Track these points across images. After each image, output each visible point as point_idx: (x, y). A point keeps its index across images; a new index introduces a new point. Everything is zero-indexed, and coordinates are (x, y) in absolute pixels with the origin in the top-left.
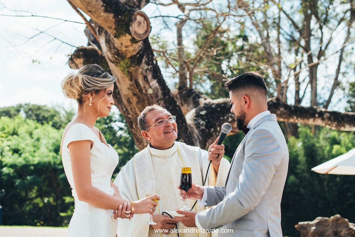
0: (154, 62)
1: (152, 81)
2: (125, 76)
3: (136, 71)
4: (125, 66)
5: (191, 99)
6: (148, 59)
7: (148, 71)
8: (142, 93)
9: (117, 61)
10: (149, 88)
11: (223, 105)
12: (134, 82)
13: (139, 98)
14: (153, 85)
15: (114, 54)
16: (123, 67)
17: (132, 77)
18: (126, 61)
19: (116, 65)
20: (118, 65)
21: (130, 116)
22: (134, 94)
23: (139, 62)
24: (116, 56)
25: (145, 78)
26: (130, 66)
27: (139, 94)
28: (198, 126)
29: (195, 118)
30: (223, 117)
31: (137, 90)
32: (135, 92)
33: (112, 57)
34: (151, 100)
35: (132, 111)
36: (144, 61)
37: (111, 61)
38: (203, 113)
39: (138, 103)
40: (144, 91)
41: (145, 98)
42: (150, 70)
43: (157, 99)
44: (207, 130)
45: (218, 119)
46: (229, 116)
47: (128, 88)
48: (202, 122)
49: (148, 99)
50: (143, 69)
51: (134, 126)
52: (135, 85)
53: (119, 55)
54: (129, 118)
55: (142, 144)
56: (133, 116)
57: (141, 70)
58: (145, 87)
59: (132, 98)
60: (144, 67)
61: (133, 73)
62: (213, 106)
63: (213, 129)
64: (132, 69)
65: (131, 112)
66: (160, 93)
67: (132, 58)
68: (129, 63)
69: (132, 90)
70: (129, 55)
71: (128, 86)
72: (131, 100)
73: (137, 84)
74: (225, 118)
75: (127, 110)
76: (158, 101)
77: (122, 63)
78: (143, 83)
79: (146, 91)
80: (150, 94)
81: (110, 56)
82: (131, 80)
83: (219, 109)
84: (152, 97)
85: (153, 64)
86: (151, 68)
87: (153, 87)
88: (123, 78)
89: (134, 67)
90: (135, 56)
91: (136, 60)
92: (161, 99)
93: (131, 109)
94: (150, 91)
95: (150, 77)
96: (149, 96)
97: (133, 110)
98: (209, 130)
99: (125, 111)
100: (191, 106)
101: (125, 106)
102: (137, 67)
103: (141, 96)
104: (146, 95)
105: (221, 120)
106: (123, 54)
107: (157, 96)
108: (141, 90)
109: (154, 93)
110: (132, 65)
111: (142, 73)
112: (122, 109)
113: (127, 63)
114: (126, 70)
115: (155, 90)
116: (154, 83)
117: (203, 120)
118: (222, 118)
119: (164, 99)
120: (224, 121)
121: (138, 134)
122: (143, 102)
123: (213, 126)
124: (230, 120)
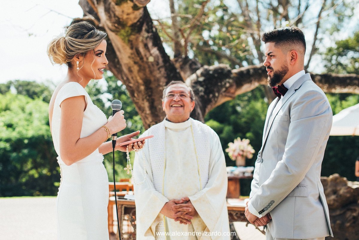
0: (154, 29)
1: (152, 48)
2: (125, 45)
3: (137, 39)
4: (125, 34)
5: (187, 66)
6: (148, 27)
7: (148, 39)
8: (143, 61)
9: (118, 30)
10: (149, 56)
11: (220, 71)
12: (134, 50)
13: (140, 66)
14: (153, 53)
15: (115, 23)
16: (123, 35)
17: (132, 45)
18: (127, 29)
19: (116, 34)
20: (119, 34)
21: (131, 85)
22: (135, 63)
23: (139, 30)
24: (116, 25)
25: (146, 46)
26: (131, 34)
27: (140, 62)
28: (197, 92)
29: (194, 85)
30: (221, 82)
31: (138, 59)
32: (136, 61)
33: (112, 25)
34: (152, 68)
35: (134, 80)
36: (144, 28)
37: (111, 30)
38: (201, 79)
39: (139, 71)
40: (145, 59)
41: (146, 66)
42: (151, 38)
43: (159, 66)
44: (206, 96)
45: (216, 84)
46: (227, 82)
47: (129, 57)
48: (201, 88)
49: (149, 67)
50: (143, 37)
51: (136, 95)
52: (136, 54)
53: (119, 23)
54: (131, 87)
55: (145, 112)
56: (134, 84)
57: (141, 38)
58: (145, 55)
59: (133, 67)
60: (144, 35)
61: (134, 42)
62: (211, 72)
63: (211, 96)
64: (133, 37)
65: (132, 81)
66: (161, 60)
67: (133, 26)
68: (130, 31)
69: (133, 58)
70: (130, 23)
71: (129, 55)
72: (132, 69)
73: (138, 52)
74: (223, 83)
75: (128, 79)
76: (159, 69)
77: (122, 32)
78: (144, 51)
79: (147, 59)
80: (151, 62)
81: (110, 24)
82: (132, 48)
83: (216, 75)
84: (153, 65)
85: (152, 32)
86: (151, 36)
87: (154, 55)
88: (123, 46)
89: (134, 35)
90: (136, 23)
91: (137, 28)
92: (162, 67)
93: (132, 78)
94: (151, 59)
95: (150, 44)
96: (150, 64)
97: (134, 78)
98: (208, 96)
99: (126, 80)
100: (188, 73)
101: (126, 75)
102: (137, 35)
103: (142, 64)
104: (147, 63)
105: (219, 86)
106: (123, 22)
107: (158, 64)
108: (142, 58)
109: (155, 61)
110: (133, 33)
111: (142, 41)
112: (123, 78)
113: (128, 31)
114: (127, 38)
115: (156, 58)
116: (155, 51)
117: (202, 86)
118: (219, 84)
119: (164, 66)
120: (222, 86)
121: (140, 102)
122: (144, 70)
123: (213, 92)
124: (228, 85)
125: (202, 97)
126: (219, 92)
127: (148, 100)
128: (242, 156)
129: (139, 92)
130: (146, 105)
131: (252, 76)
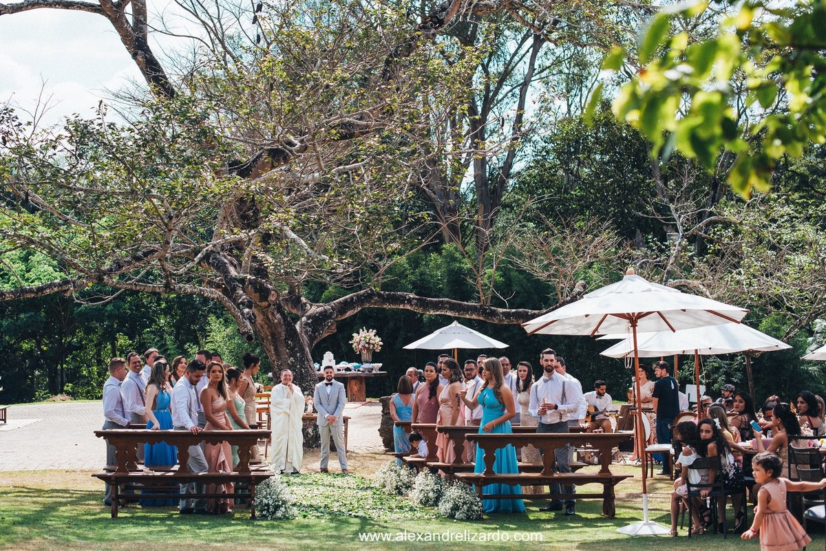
1: (277, 314)
2: (260, 313)
3: (267, 311)
7: (274, 310)
8: (271, 323)
16: (259, 309)
17: (264, 314)
25: (273, 314)
27: (269, 323)
28: (306, 332)
29: (304, 326)
34: (276, 326)
35: (264, 333)
36: (271, 305)
38: (309, 321)
40: (272, 321)
42: (276, 309)
45: (321, 325)
49: (274, 326)
50: (271, 309)
51: (265, 341)
52: (266, 318)
54: (261, 336)
55: (271, 352)
56: (264, 335)
58: (272, 319)
61: (265, 312)
62: (317, 315)
66: (282, 320)
69: (264, 321)
71: (262, 319)
73: (268, 318)
78: (271, 317)
82: (264, 316)
84: (277, 324)
85: (277, 304)
87: (277, 319)
94: (276, 321)
95: (275, 313)
102: (268, 308)
104: (273, 323)
107: (280, 323)
108: (270, 321)
109: (278, 322)
111: (270, 311)
114: (261, 310)
115: (279, 320)
116: (278, 316)
117: (310, 327)
120: (325, 325)
121: (268, 346)
122: (271, 327)
123: (318, 331)
124: (330, 324)
125: (310, 336)
126: (322, 330)
127: (273, 345)
128: (368, 349)
129: (267, 340)
130: (272, 348)
131: (355, 303)
